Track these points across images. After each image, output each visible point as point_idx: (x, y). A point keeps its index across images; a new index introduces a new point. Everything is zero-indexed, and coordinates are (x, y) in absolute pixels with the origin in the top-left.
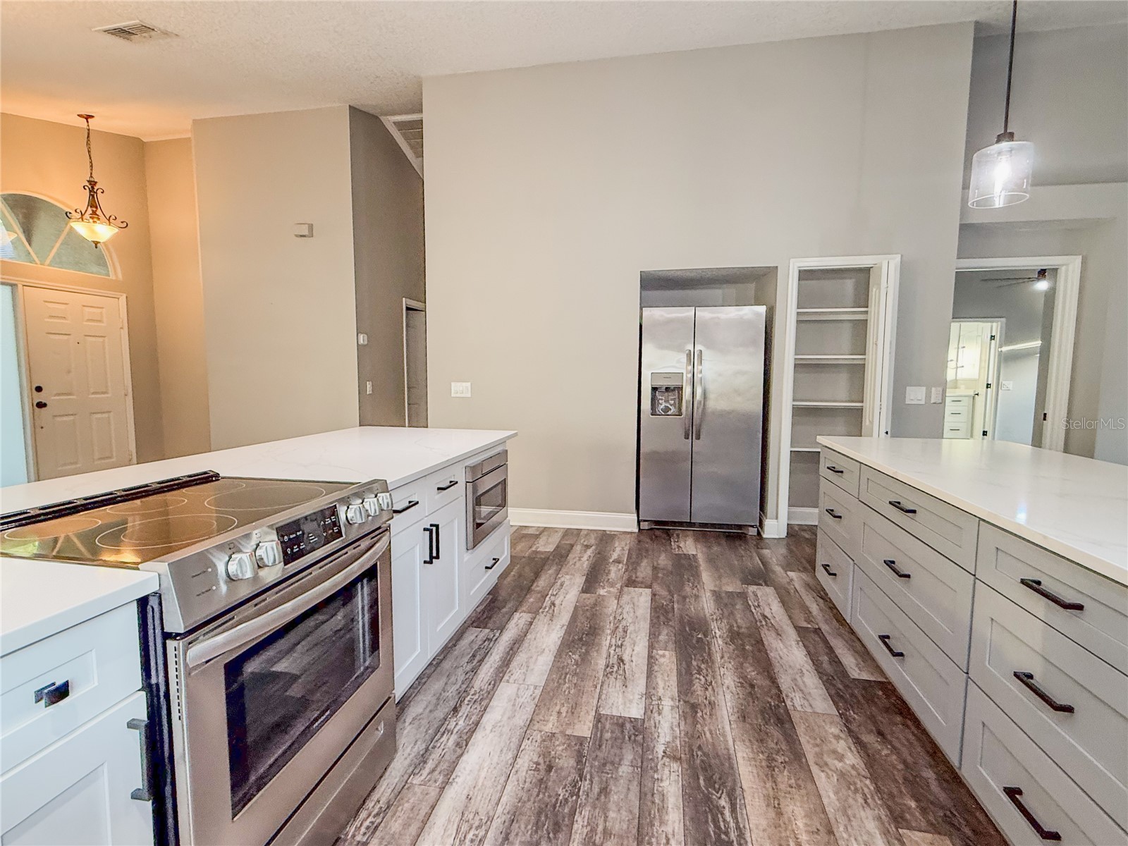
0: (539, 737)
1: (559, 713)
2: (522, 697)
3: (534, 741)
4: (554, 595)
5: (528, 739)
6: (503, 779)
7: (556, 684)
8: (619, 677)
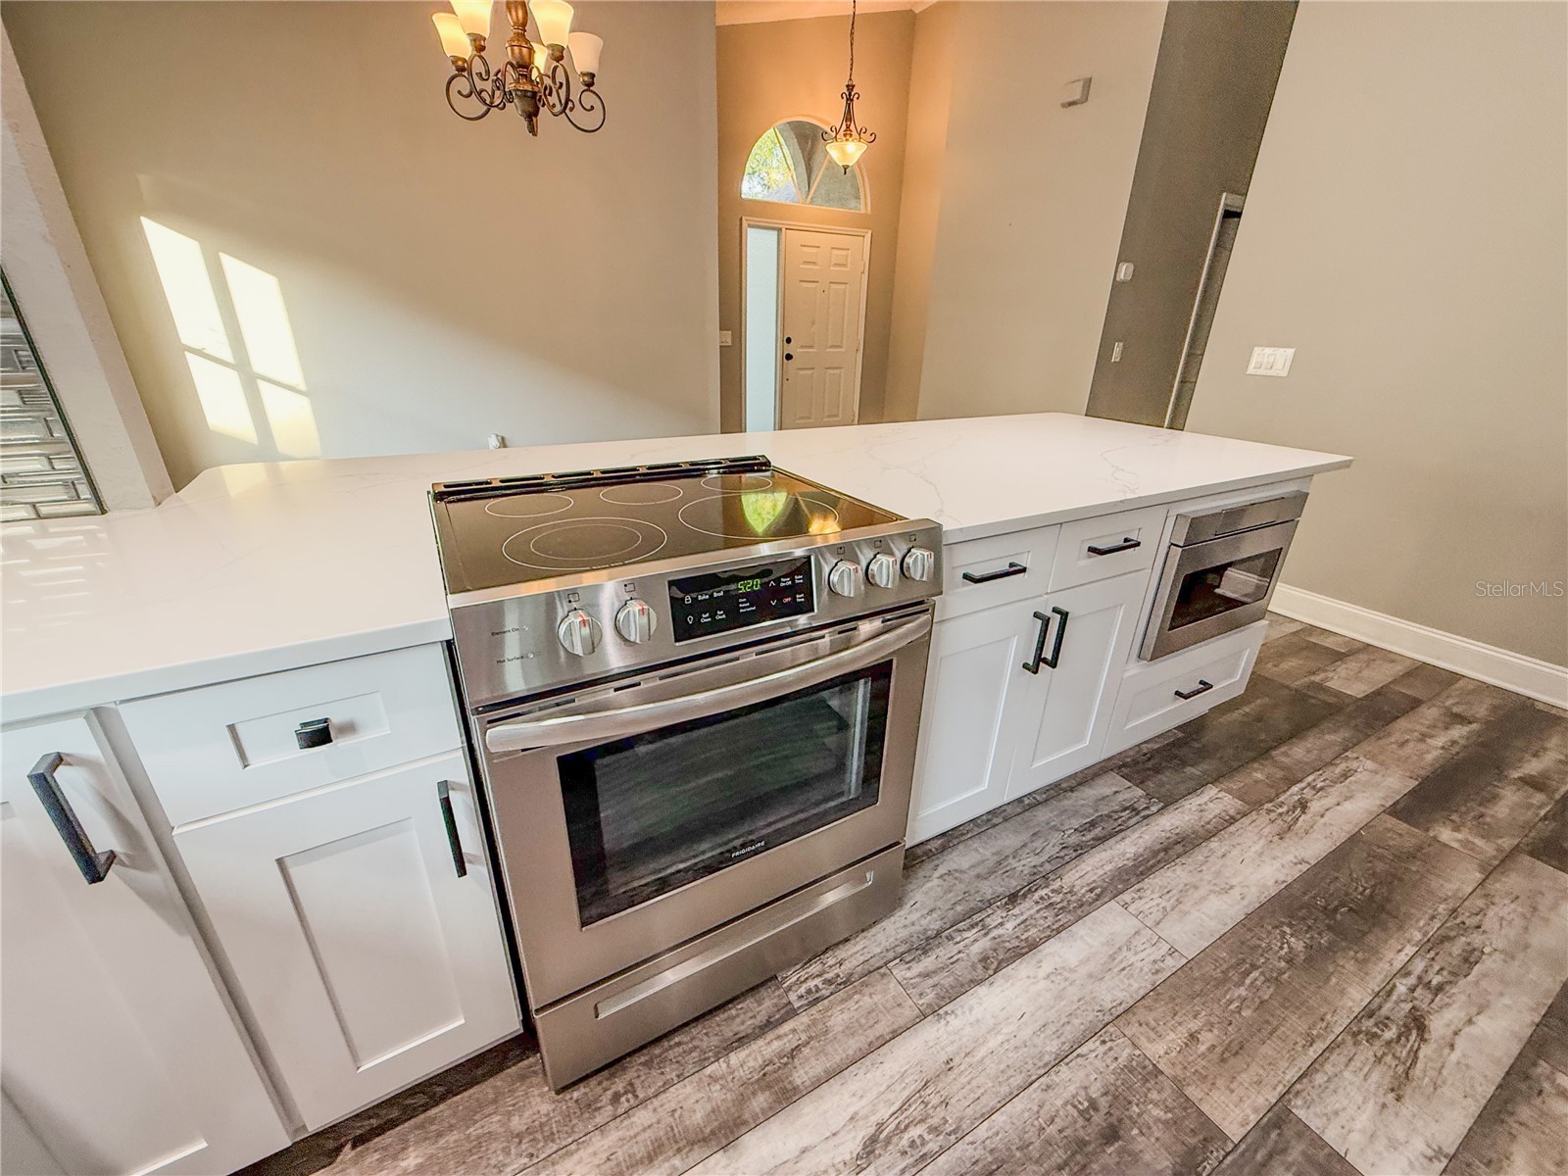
0: (1125, 1054)
1: (1193, 1036)
2: (1136, 954)
3: (1111, 1053)
4: (1314, 788)
5: (1104, 1042)
6: (1018, 1080)
7: (1218, 974)
8: (1388, 1059)
